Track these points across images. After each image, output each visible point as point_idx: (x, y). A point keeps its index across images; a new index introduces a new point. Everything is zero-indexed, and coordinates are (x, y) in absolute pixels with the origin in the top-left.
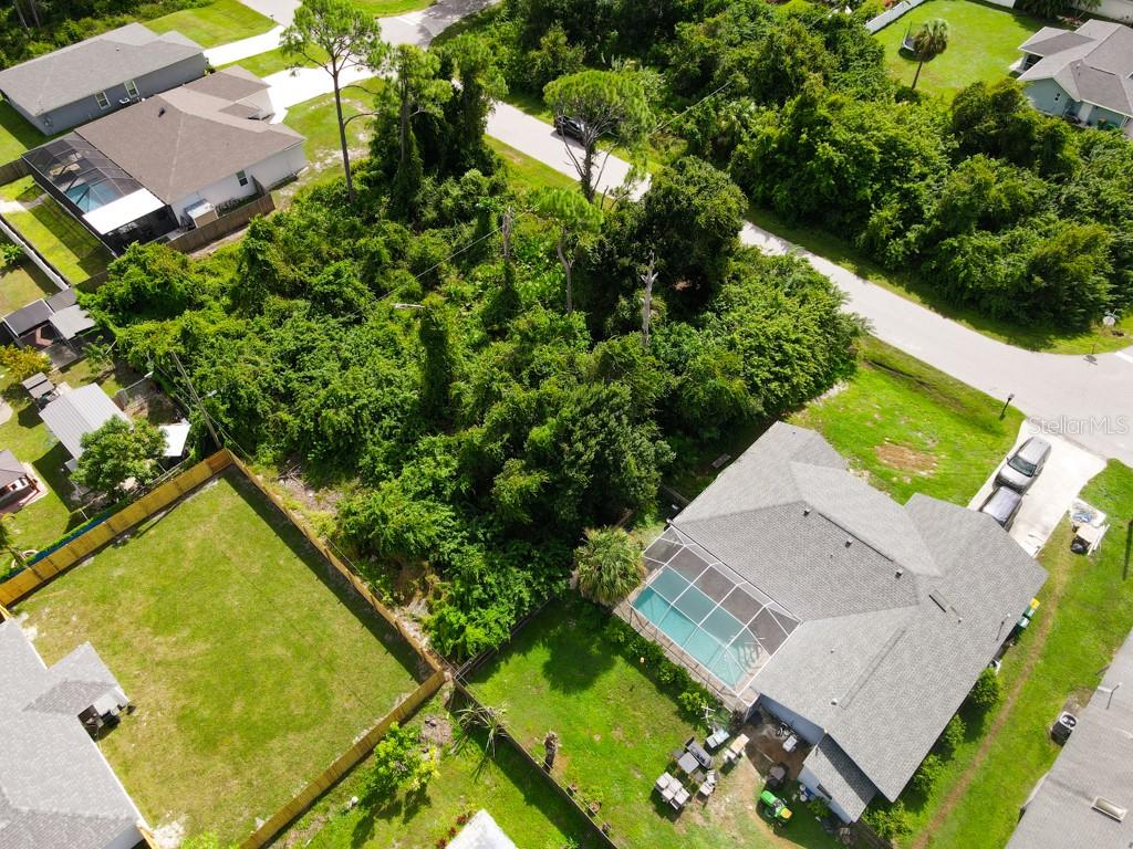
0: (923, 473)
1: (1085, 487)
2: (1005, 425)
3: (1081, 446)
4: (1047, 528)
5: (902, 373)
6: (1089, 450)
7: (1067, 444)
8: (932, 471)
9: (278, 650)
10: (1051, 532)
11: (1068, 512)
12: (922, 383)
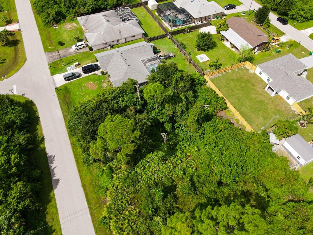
0: (91, 82)
1: (64, 73)
3: (53, 80)
7: (55, 80)
9: (237, 92)
11: (73, 70)
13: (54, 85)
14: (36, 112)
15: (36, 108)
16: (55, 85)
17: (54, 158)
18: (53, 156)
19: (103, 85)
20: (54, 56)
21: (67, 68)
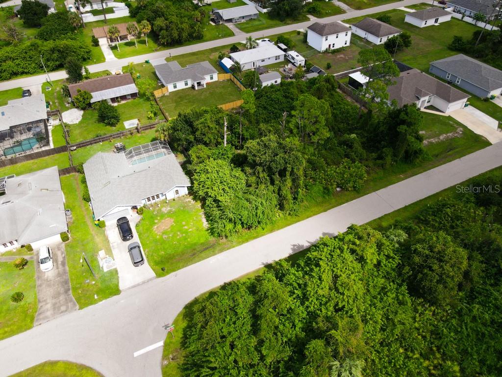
0: (156, 227)
1: (118, 274)
2: (159, 268)
3: (134, 287)
4: (114, 248)
5: (203, 251)
6: (129, 288)
7: (137, 283)
8: (154, 230)
10: (112, 248)
11: (114, 260)
12: (194, 254)
13: (148, 281)
14: (211, 292)
15: (202, 295)
16: (151, 280)
17: (296, 245)
18: (292, 247)
19: (166, 212)
20: (54, 304)
21: (105, 270)
